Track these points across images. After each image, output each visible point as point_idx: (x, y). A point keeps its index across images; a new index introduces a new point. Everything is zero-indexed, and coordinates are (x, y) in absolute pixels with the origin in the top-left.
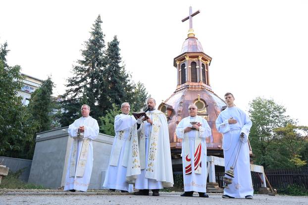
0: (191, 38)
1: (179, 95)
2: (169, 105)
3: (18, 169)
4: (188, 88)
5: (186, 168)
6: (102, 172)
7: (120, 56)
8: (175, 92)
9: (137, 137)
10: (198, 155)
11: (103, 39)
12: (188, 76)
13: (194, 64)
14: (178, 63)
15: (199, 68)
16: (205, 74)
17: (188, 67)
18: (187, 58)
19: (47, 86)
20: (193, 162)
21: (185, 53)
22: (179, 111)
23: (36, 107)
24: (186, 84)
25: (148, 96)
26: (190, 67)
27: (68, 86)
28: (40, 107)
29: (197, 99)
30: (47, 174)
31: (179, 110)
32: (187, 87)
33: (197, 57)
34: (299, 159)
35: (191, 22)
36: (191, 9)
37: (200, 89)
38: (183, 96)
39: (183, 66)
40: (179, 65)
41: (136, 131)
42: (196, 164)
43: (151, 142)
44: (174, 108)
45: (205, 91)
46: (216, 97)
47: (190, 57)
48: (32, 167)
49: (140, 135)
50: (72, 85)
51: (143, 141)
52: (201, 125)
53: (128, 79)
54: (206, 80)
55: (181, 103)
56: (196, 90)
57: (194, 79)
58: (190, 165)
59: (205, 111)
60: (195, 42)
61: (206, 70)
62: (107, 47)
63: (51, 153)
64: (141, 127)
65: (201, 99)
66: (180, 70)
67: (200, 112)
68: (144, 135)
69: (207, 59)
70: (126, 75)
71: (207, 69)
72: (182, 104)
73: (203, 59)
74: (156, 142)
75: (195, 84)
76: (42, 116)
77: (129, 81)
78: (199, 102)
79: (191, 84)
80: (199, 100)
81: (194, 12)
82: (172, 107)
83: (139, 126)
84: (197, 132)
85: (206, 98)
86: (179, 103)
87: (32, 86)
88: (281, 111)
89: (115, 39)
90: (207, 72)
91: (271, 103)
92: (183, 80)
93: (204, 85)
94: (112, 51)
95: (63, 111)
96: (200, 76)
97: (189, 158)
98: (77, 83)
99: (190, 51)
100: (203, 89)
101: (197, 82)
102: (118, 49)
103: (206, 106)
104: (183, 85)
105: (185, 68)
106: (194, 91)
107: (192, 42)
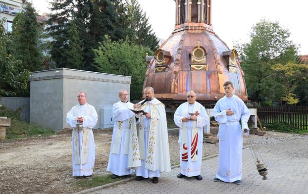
1: (178, 37)
2: (166, 52)
3: (18, 107)
4: (188, 30)
5: (183, 155)
6: (101, 109)
8: (173, 33)
9: (136, 132)
10: (195, 144)
12: (188, 16)
15: (201, 5)
16: (207, 11)
17: (188, 3)
19: (29, 15)
20: (189, 151)
22: (177, 60)
23: (22, 40)
24: (186, 24)
25: (142, 14)
26: (191, 3)
27: (53, 9)
28: (26, 39)
29: (197, 47)
30: (47, 113)
31: (178, 58)
32: (186, 29)
34: (292, 98)
37: (200, 31)
38: (182, 41)
41: (135, 123)
42: (192, 153)
43: (150, 136)
44: (172, 54)
45: (206, 34)
46: (218, 40)
48: (31, 106)
49: (138, 126)
50: (56, 8)
51: (142, 132)
52: (199, 114)
54: (207, 21)
55: (179, 49)
56: (197, 31)
57: (195, 19)
58: (187, 153)
59: (204, 59)
61: (208, 6)
63: (48, 94)
64: (139, 121)
65: (201, 47)
66: (180, 6)
67: (199, 61)
68: (143, 127)
71: (210, 5)
72: (180, 51)
74: (155, 136)
75: (195, 24)
76: (30, 49)
78: (198, 50)
79: (191, 24)
80: (199, 48)
82: (169, 53)
83: (137, 119)
84: (194, 122)
85: (206, 44)
86: (177, 49)
87: (11, 5)
88: (285, 35)
90: (209, 8)
91: (276, 26)
92: (182, 19)
95: (51, 39)
96: (201, 15)
97: (185, 146)
98: (62, 6)
100: (204, 31)
101: (197, 22)
103: (206, 55)
104: (182, 25)
105: (185, 4)
106: (194, 34)
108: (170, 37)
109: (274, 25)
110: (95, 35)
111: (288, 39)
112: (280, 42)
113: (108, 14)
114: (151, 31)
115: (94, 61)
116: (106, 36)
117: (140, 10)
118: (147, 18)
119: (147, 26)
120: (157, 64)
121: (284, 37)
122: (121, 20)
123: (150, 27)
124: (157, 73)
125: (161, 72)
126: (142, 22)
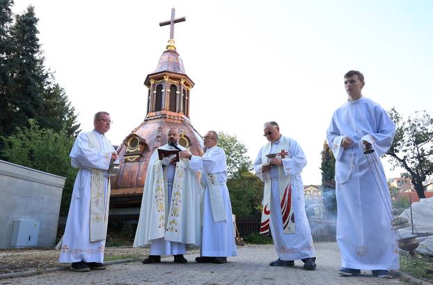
0: (171, 51)
2: (141, 138)
4: (165, 118)
7: (39, 43)
8: (146, 120)
9: (163, 184)
11: (10, 7)
12: (166, 103)
13: (173, 87)
14: (152, 82)
15: (180, 95)
16: (186, 103)
17: (166, 91)
18: (166, 79)
21: (165, 71)
24: (163, 112)
26: (169, 90)
29: (181, 135)
32: (164, 116)
33: (179, 79)
35: (172, 29)
36: (173, 11)
37: (180, 122)
38: (160, 128)
39: (160, 88)
40: (154, 85)
42: (284, 219)
43: (174, 190)
44: (147, 142)
45: (187, 126)
47: (170, 78)
53: (47, 80)
54: (186, 112)
55: (158, 137)
56: (176, 121)
57: (173, 108)
60: (177, 59)
62: (14, 22)
65: (185, 136)
66: (155, 92)
69: (189, 83)
70: (44, 73)
71: (188, 97)
72: (160, 139)
73: (185, 83)
74: (181, 192)
75: (173, 114)
78: (182, 139)
79: (169, 113)
80: (183, 137)
82: (144, 140)
85: (189, 135)
86: (155, 136)
88: (243, 150)
90: (188, 100)
92: (158, 107)
93: (184, 116)
94: (24, 32)
96: (180, 105)
97: (267, 209)
99: (171, 69)
100: (183, 122)
101: (175, 112)
102: (36, 31)
103: (190, 145)
104: (158, 113)
105: (163, 91)
106: (173, 123)
107: (172, 58)
108: (142, 125)
116: (32, 120)
120: (128, 152)
121: (241, 153)
124: (128, 164)
125: (133, 162)
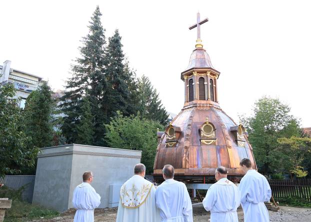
0: (199, 49)
1: (187, 114)
2: (176, 127)
3: (21, 186)
4: (196, 107)
6: (110, 186)
7: (123, 53)
8: (183, 110)
11: (104, 34)
12: (197, 94)
13: (202, 79)
14: (185, 78)
15: (207, 84)
16: (213, 90)
17: (196, 83)
18: (195, 74)
21: (193, 68)
22: (188, 135)
24: (194, 102)
26: (198, 83)
27: (67, 87)
28: (38, 116)
29: (206, 123)
30: (52, 192)
31: (188, 133)
32: (195, 106)
33: (206, 72)
34: (301, 171)
35: (199, 30)
36: (198, 14)
37: (208, 108)
38: (191, 117)
39: (191, 81)
40: (187, 80)
45: (213, 111)
46: (225, 116)
47: (198, 72)
48: (36, 184)
50: (71, 86)
53: (132, 77)
54: (214, 98)
55: (189, 125)
56: (205, 108)
57: (203, 97)
59: (213, 135)
60: (203, 55)
61: (214, 86)
62: (108, 43)
63: (55, 170)
66: (188, 86)
67: (209, 136)
69: (215, 73)
70: (130, 72)
71: (215, 84)
72: (190, 127)
73: (211, 74)
75: (203, 102)
76: (41, 125)
77: (133, 79)
78: (207, 125)
79: (199, 102)
80: (208, 124)
81: (202, 20)
82: (179, 128)
85: (214, 120)
86: (187, 124)
87: (27, 83)
88: (286, 110)
89: (117, 34)
90: (215, 87)
91: (277, 102)
92: (191, 97)
93: (212, 102)
94: (114, 48)
95: (63, 115)
96: (208, 94)
98: (76, 84)
99: (198, 66)
100: (211, 107)
101: (205, 100)
102: (120, 46)
103: (215, 130)
104: (191, 102)
105: (193, 84)
106: (202, 110)
107: (199, 54)
108: (179, 114)
109: (275, 101)
110: (106, 111)
111: (289, 114)
112: (282, 116)
113: (120, 91)
114: (161, 106)
115: (105, 135)
116: (118, 112)
117: (151, 87)
118: (157, 94)
119: (157, 102)
120: (168, 139)
121: (285, 112)
122: (133, 97)
123: (160, 102)
124: (169, 148)
125: (172, 147)
126: (152, 98)
